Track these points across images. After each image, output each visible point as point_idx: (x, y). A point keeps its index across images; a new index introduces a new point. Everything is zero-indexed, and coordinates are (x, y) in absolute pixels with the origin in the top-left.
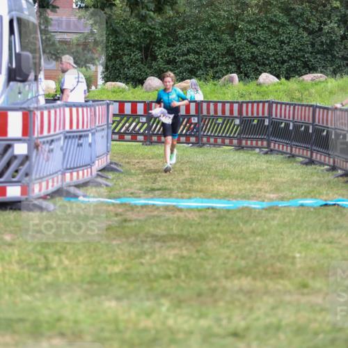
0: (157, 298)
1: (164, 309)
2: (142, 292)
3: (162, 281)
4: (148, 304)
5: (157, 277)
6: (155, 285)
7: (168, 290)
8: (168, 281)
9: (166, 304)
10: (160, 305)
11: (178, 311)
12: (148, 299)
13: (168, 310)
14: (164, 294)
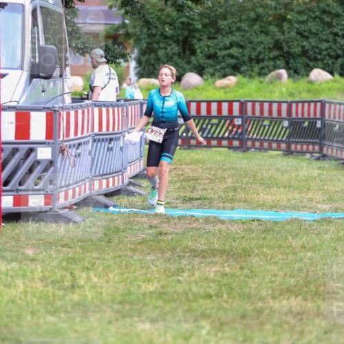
0: (196, 320)
1: (204, 332)
2: (180, 313)
3: (201, 301)
4: (186, 326)
5: (196, 297)
6: (194, 304)
7: (208, 311)
8: (209, 302)
9: (206, 326)
10: (200, 328)
11: (220, 334)
12: (186, 321)
13: (208, 334)
14: (204, 316)
